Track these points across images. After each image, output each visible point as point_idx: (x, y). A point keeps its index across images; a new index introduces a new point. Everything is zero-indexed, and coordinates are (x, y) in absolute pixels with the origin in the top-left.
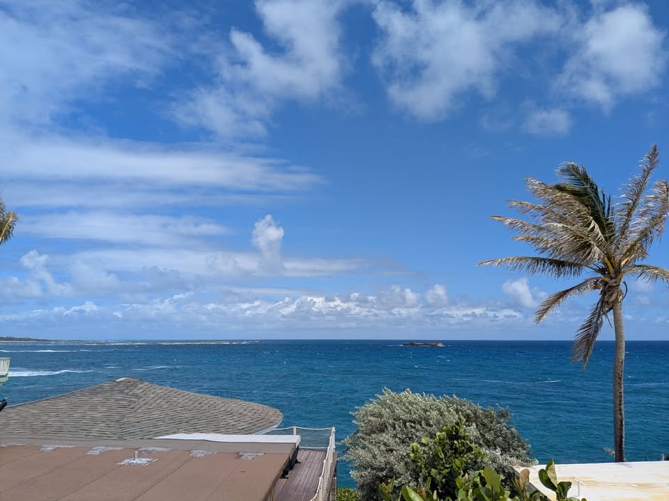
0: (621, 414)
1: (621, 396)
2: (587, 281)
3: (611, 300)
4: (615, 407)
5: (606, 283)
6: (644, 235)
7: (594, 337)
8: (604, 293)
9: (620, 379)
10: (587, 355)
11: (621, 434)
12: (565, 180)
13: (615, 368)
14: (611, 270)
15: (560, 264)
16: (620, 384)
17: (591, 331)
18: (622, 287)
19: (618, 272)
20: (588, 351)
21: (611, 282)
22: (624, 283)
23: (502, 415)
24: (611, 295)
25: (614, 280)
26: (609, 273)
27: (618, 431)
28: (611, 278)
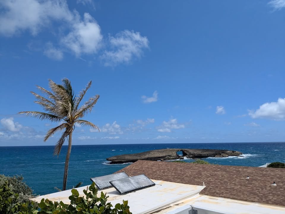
0: (67, 173)
1: (67, 166)
2: (63, 124)
3: (69, 131)
4: (65, 171)
5: (68, 125)
6: (84, 110)
7: (62, 144)
8: (67, 129)
9: (68, 160)
10: (59, 152)
11: (66, 180)
12: (63, 84)
13: (67, 156)
14: (71, 121)
15: (53, 117)
16: (68, 162)
17: (61, 143)
18: (73, 127)
19: (73, 122)
20: (59, 150)
21: (70, 125)
22: (74, 126)
23: (20, 179)
24: (70, 130)
25: (71, 125)
26: (70, 122)
27: (65, 179)
28: (71, 124)
